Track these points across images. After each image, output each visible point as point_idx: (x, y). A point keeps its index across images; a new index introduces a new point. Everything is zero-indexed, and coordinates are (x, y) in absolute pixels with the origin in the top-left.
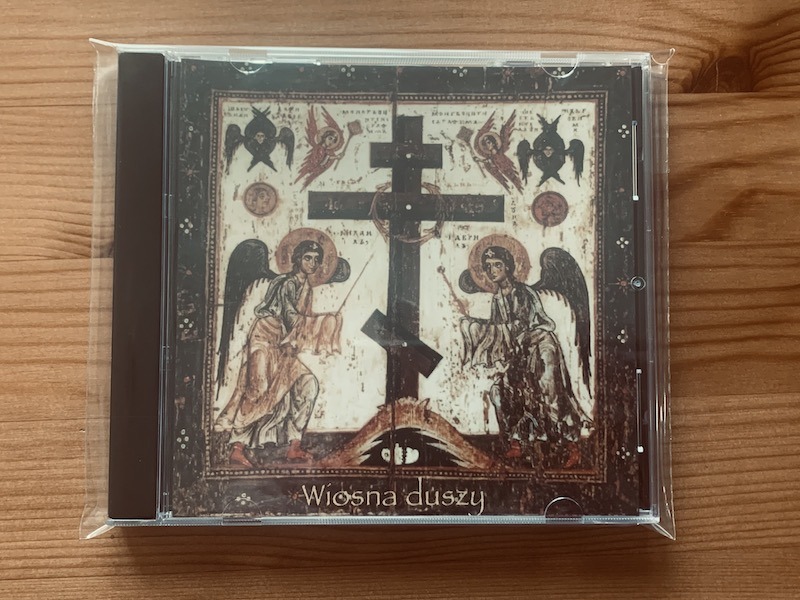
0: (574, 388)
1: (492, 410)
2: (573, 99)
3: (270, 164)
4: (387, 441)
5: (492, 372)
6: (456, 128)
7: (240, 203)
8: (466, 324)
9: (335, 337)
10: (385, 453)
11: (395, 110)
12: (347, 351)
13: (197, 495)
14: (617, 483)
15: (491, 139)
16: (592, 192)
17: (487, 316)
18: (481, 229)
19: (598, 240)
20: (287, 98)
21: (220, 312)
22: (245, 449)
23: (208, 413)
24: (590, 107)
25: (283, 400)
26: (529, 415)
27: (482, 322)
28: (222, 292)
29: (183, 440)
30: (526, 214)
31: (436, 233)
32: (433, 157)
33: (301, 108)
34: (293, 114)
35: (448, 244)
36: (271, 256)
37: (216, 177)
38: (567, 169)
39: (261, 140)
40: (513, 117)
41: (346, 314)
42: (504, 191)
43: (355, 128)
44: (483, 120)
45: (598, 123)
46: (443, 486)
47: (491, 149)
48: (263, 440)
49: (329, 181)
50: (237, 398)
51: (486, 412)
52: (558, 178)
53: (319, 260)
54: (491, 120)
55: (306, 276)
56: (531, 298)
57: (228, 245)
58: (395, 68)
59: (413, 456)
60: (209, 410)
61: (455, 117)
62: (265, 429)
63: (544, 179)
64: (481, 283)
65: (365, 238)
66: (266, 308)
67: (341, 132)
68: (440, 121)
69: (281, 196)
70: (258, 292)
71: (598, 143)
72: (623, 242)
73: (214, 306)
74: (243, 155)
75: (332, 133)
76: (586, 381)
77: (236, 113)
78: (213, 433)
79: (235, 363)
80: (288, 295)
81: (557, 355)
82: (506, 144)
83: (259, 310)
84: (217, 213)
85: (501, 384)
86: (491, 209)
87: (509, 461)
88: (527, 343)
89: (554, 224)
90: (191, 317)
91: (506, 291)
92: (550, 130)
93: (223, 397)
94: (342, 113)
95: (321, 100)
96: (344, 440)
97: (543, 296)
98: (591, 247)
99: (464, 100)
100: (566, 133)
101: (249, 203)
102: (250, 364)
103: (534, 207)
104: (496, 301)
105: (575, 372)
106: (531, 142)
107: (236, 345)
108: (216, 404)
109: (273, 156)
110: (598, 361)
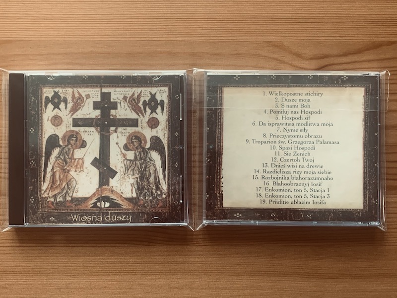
0: (161, 182)
1: (134, 189)
2: (161, 86)
3: (59, 109)
4: (99, 200)
5: (134, 177)
6: (122, 96)
7: (49, 122)
8: (125, 161)
9: (82, 166)
10: (98, 204)
11: (101, 90)
12: (85, 170)
13: (37, 217)
14: (174, 212)
15: (134, 100)
16: (167, 117)
17: (132, 159)
18: (131, 130)
19: (168, 133)
20: (65, 87)
21: (43, 158)
22: (53, 203)
23: (40, 191)
24: (166, 89)
25: (65, 187)
26: (146, 191)
27: (131, 160)
28: (44, 152)
29: (32, 200)
30: (146, 125)
31: (116, 131)
32: (114, 106)
33: (70, 90)
34: (67, 92)
35: (119, 135)
36: (60, 140)
37: (41, 114)
38: (159, 110)
39: (56, 101)
40: (141, 92)
41: (85, 159)
42: (138, 117)
43: (88, 96)
44: (131, 93)
45: (169, 94)
46: (118, 214)
47: (133, 103)
48: (58, 200)
49: (79, 115)
50: (50, 186)
51: (132, 190)
52: (156, 113)
53: (76, 140)
54: (134, 93)
55: (72, 146)
56: (147, 152)
57: (46, 137)
58: (101, 76)
59: (107, 205)
61: (122, 92)
62: (59, 196)
63: (151, 113)
64: (131, 148)
65: (92, 133)
66: (59, 157)
67: (83, 98)
68: (117, 94)
69: (63, 120)
70: (56, 152)
71: (169, 101)
72: (177, 134)
73: (41, 156)
74: (50, 106)
75: (80, 98)
76: (165, 179)
77: (48, 92)
78: (42, 198)
79: (49, 175)
80: (66, 152)
81: (156, 171)
82: (139, 101)
83: (57, 158)
84: (42, 126)
85: (137, 181)
86: (134, 123)
87: (139, 206)
88: (146, 167)
89: (155, 128)
90: (34, 160)
91: (139, 150)
92: (153, 97)
93: (45, 186)
94: (84, 91)
95: (76, 87)
96: (86, 199)
97: (151, 152)
98: (166, 135)
99: (124, 87)
100: (159, 98)
101: (53, 122)
102: (53, 175)
103: (148, 122)
104: (135, 153)
105: (161, 176)
106: (147, 101)
107: (49, 169)
108: (43, 189)
109: (60, 106)
110: (168, 173)
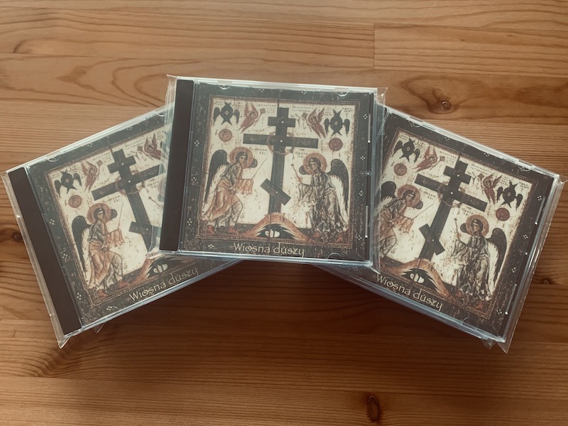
0: (341, 212)
1: (309, 219)
2: (346, 104)
3: (230, 123)
4: (267, 228)
5: (310, 205)
6: (302, 113)
7: (217, 136)
8: (301, 186)
9: (250, 188)
10: (267, 233)
11: (278, 105)
12: (254, 193)
13: (193, 243)
14: (356, 249)
15: (315, 118)
16: (352, 139)
17: (309, 183)
18: (309, 151)
19: (353, 157)
20: (238, 99)
21: (207, 176)
22: (213, 228)
23: (200, 213)
24: (353, 107)
25: (228, 210)
26: (323, 222)
27: (307, 185)
28: (208, 169)
29: (190, 222)
30: (327, 146)
31: (292, 151)
32: (292, 123)
33: (243, 103)
34: (240, 105)
35: (296, 156)
36: (228, 156)
37: (209, 126)
38: (343, 130)
39: (227, 114)
40: (323, 110)
41: (255, 180)
42: (318, 137)
43: (263, 111)
44: (312, 110)
45: (356, 113)
46: (289, 246)
48: (220, 225)
49: (252, 130)
50: (211, 208)
51: (307, 220)
52: (339, 133)
53: (246, 159)
54: (315, 111)
55: (241, 164)
56: (327, 177)
57: (212, 151)
58: (279, 90)
59: (277, 234)
60: (201, 212)
61: (301, 109)
62: (221, 221)
63: (334, 133)
64: (308, 171)
65: (264, 152)
66: (225, 176)
67: (257, 112)
68: (295, 110)
69: (233, 135)
70: (222, 170)
71: (355, 121)
72: (363, 158)
73: (205, 174)
74: (220, 119)
75: (254, 113)
76: (346, 210)
77: (219, 103)
78: (201, 220)
79: (211, 195)
80: (233, 171)
81: (336, 199)
82: (320, 120)
84: (209, 139)
85: (313, 210)
86: (313, 144)
87: (314, 239)
88: (324, 194)
89: (337, 150)
90: (196, 177)
91: (317, 175)
92: (337, 115)
93: (206, 207)
94: (258, 105)
95: (251, 100)
96: (252, 226)
97: (331, 177)
98: (351, 159)
99: (305, 103)
100: (343, 117)
101: (221, 136)
102: (217, 196)
103: (329, 144)
104: (313, 178)
105: (342, 206)
106: (330, 119)
107: (212, 189)
108: (203, 210)
109: (231, 120)
110: (351, 203)
